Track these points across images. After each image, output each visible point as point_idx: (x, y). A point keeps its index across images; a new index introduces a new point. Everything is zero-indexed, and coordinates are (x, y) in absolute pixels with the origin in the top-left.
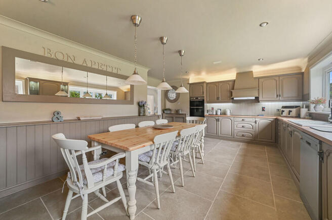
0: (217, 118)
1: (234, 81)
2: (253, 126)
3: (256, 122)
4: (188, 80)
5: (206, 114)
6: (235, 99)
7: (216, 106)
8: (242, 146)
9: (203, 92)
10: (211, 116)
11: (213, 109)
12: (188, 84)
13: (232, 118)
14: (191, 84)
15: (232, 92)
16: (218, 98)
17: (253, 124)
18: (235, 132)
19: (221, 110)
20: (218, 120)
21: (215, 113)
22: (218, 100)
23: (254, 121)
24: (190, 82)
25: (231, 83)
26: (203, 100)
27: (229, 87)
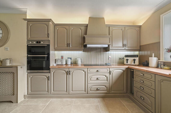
0: (67, 70)
1: (87, 26)
2: (107, 78)
3: (110, 73)
4: (25, 13)
5: (52, 64)
6: (88, 46)
7: (67, 54)
8: (97, 102)
9: (48, 34)
10: (60, 67)
11: (62, 57)
12: (25, 19)
13: (86, 70)
14: (29, 21)
15: (84, 38)
16: (68, 45)
17: (108, 75)
18: (89, 85)
19: (71, 59)
20: (68, 73)
21: (64, 63)
22: (68, 47)
23: (108, 72)
24: (28, 18)
25: (83, 28)
26: (49, 46)
27: (80, 32)
